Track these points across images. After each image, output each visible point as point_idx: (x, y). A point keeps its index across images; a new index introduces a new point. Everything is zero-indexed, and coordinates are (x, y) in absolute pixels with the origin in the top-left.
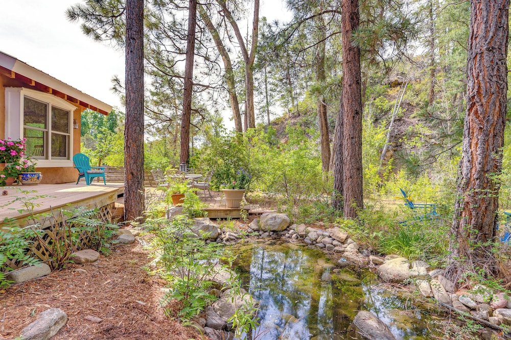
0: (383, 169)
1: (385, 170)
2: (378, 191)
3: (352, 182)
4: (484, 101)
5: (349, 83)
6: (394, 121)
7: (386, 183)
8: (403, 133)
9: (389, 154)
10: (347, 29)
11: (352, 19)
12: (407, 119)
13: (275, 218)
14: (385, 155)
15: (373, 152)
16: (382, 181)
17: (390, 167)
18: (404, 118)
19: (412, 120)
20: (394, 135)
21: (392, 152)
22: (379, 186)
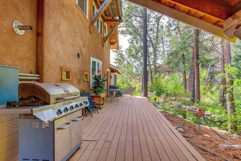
0: (206, 87)
1: (207, 87)
2: (204, 96)
3: (197, 95)
4: (223, 82)
5: (196, 71)
6: (211, 66)
7: (207, 93)
8: (215, 71)
9: (208, 80)
10: (196, 58)
11: (197, 55)
12: (216, 65)
13: (177, 104)
14: (207, 81)
15: (201, 80)
16: (205, 92)
17: (209, 86)
18: (215, 65)
19: (219, 66)
20: (211, 72)
21: (210, 79)
22: (204, 94)
